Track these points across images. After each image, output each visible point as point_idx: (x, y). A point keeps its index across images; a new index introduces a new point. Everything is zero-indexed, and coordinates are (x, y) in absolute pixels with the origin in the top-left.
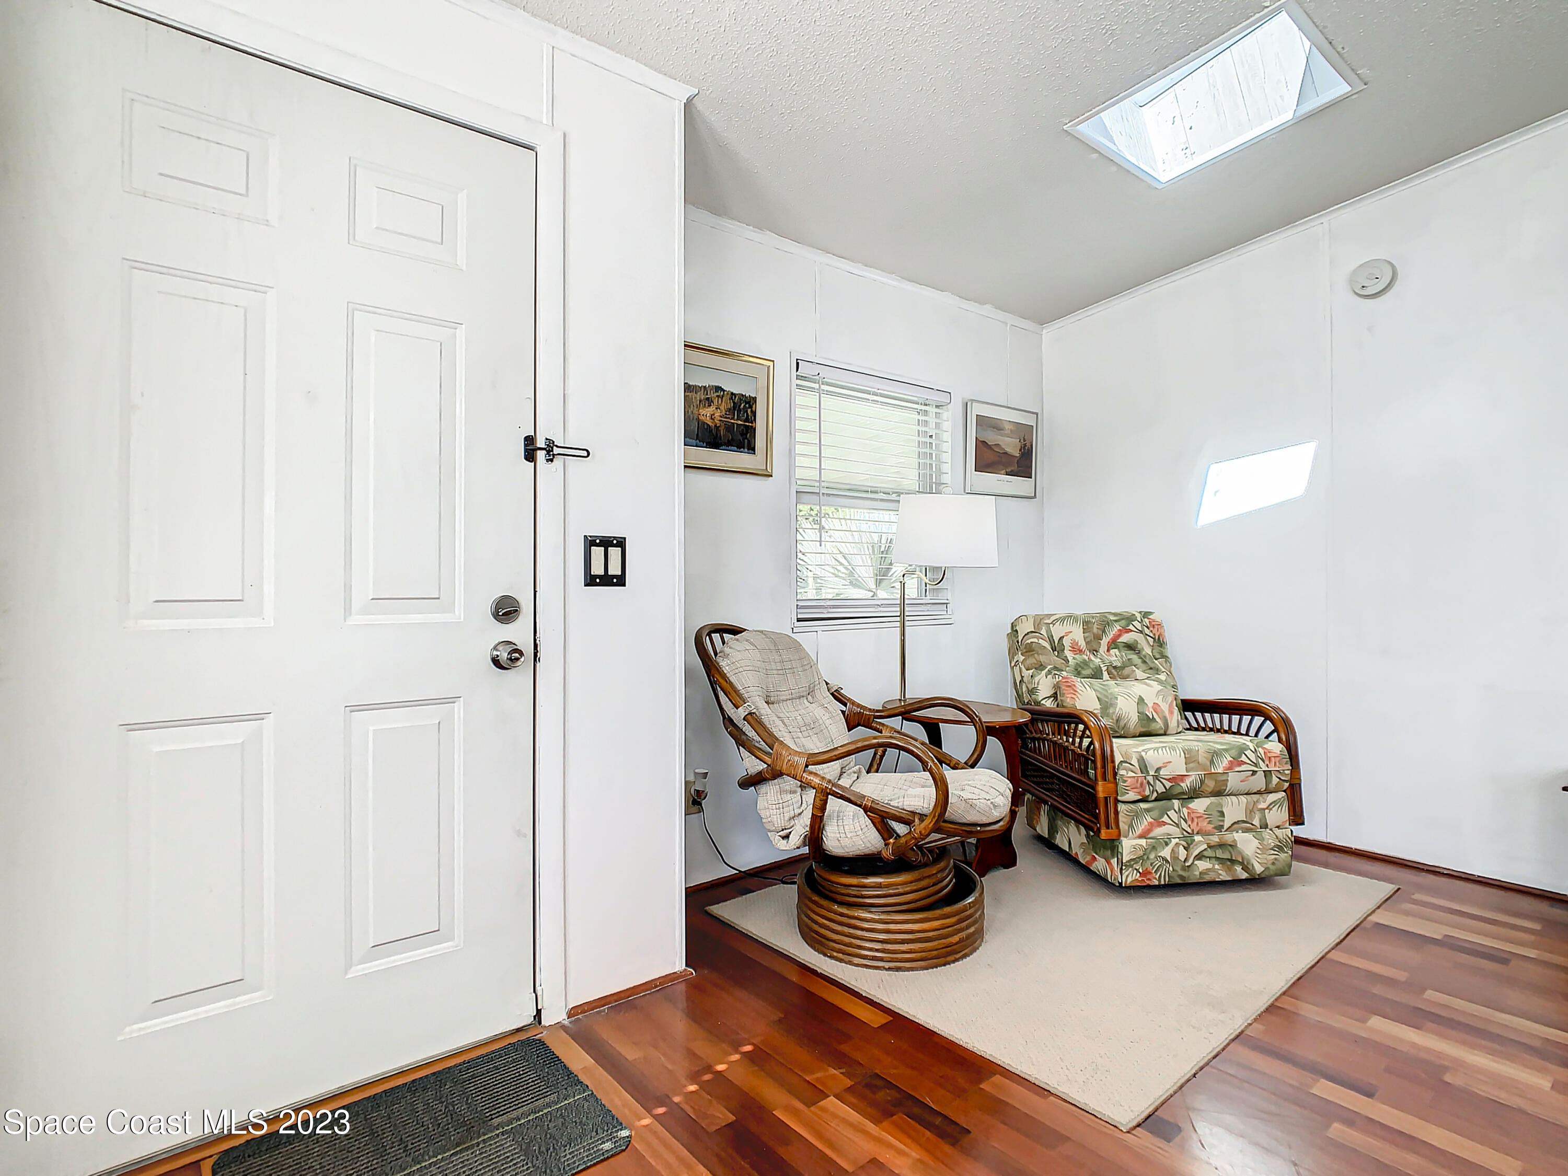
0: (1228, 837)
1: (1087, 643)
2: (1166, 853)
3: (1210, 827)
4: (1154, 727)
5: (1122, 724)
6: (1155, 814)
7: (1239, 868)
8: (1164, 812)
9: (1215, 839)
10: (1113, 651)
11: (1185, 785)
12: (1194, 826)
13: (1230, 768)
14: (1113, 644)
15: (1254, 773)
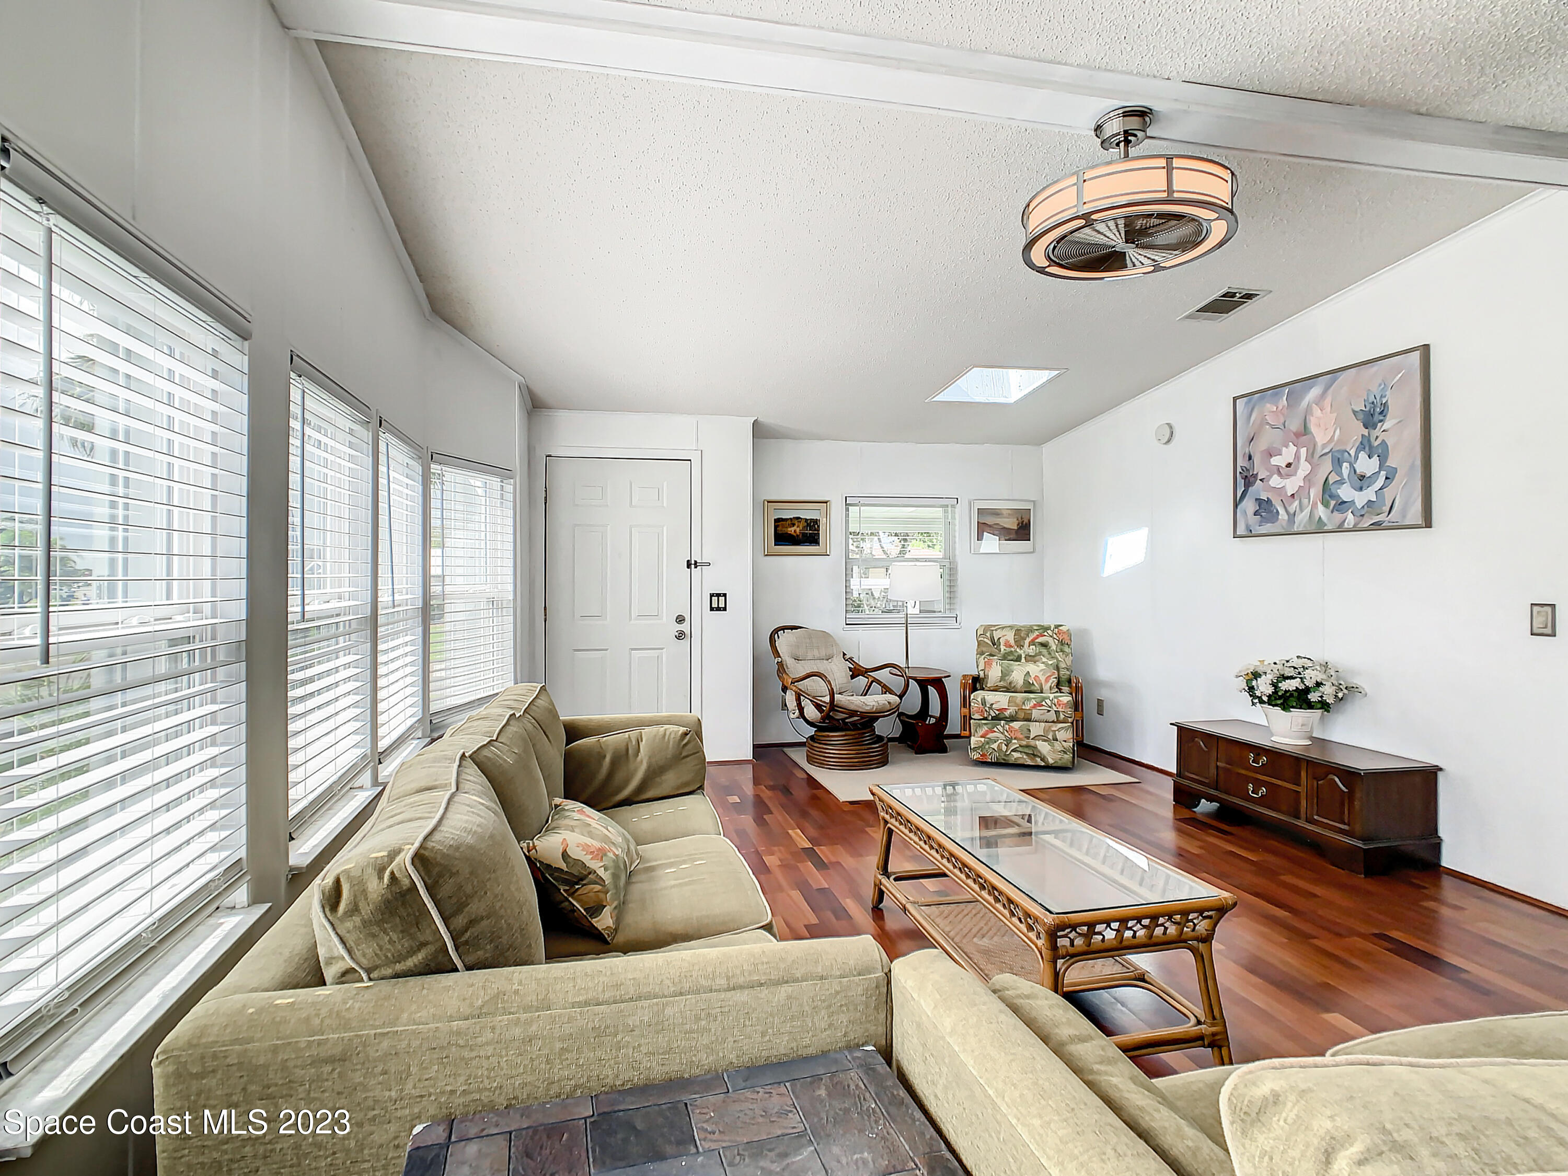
0: (1032, 743)
1: (1015, 642)
2: (995, 746)
3: (1021, 736)
4: (1032, 688)
5: (1013, 685)
6: (990, 726)
7: (1039, 760)
8: (995, 726)
9: (1024, 743)
10: (1031, 647)
11: (1007, 713)
12: (1012, 735)
13: (1035, 706)
14: (1032, 643)
15: (1049, 711)
